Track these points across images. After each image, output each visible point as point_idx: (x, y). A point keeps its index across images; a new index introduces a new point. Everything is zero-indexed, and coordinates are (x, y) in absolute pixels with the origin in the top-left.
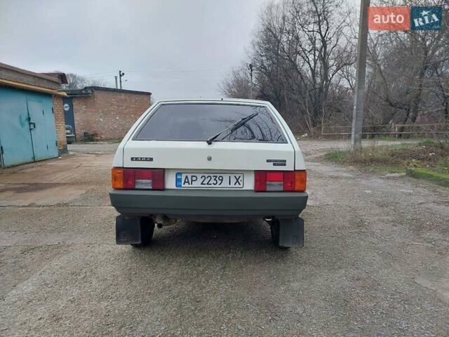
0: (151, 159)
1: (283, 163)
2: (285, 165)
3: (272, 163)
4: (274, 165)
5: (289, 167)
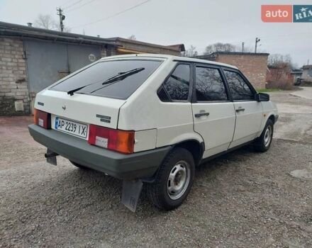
0: (42, 104)
1: (107, 119)
2: (109, 122)
3: (100, 118)
4: (101, 120)
5: (112, 125)
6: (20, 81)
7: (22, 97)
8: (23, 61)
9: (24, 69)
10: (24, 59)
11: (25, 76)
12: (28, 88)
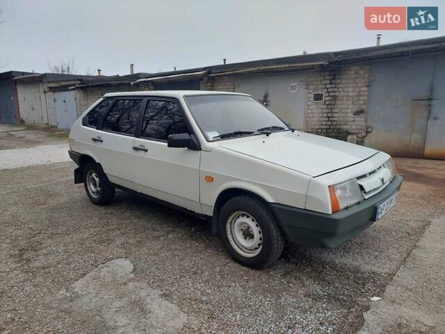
6: (358, 113)
7: (357, 131)
8: (365, 89)
9: (365, 98)
10: (367, 86)
11: (364, 107)
12: (366, 121)
